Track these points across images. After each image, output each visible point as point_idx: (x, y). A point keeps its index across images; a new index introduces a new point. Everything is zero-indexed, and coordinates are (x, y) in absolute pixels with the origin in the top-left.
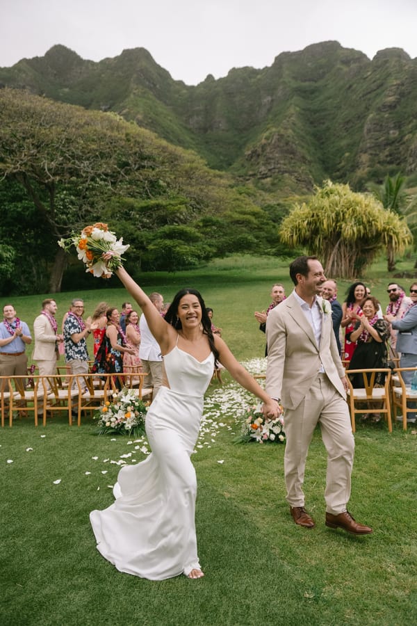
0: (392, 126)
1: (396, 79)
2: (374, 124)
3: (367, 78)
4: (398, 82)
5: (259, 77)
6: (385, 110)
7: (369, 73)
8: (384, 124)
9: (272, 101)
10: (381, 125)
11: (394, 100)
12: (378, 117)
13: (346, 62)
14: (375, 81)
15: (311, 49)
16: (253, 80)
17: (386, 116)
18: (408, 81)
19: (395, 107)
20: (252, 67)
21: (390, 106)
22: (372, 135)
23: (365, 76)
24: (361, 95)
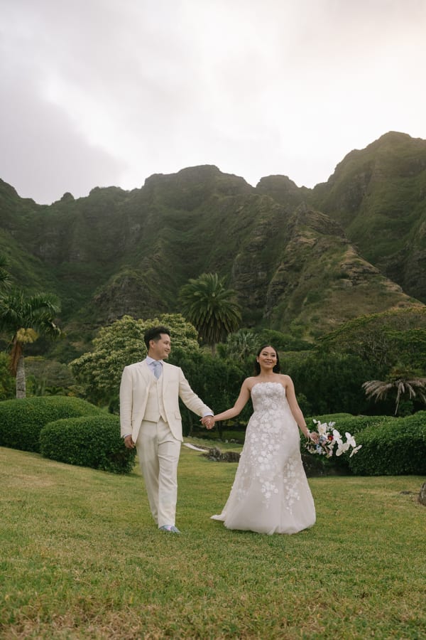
0: (260, 267)
1: (263, 218)
2: (242, 265)
3: (239, 212)
4: (265, 221)
5: (127, 200)
6: (252, 250)
7: (241, 208)
8: (251, 265)
9: (142, 229)
10: (249, 266)
11: (261, 240)
12: (245, 257)
13: (223, 191)
14: (245, 218)
15: (187, 173)
16: (119, 204)
17: (254, 256)
18: (275, 220)
19: (263, 247)
20: (119, 188)
21: (258, 246)
22: (241, 276)
23: (237, 211)
24: (233, 231)
